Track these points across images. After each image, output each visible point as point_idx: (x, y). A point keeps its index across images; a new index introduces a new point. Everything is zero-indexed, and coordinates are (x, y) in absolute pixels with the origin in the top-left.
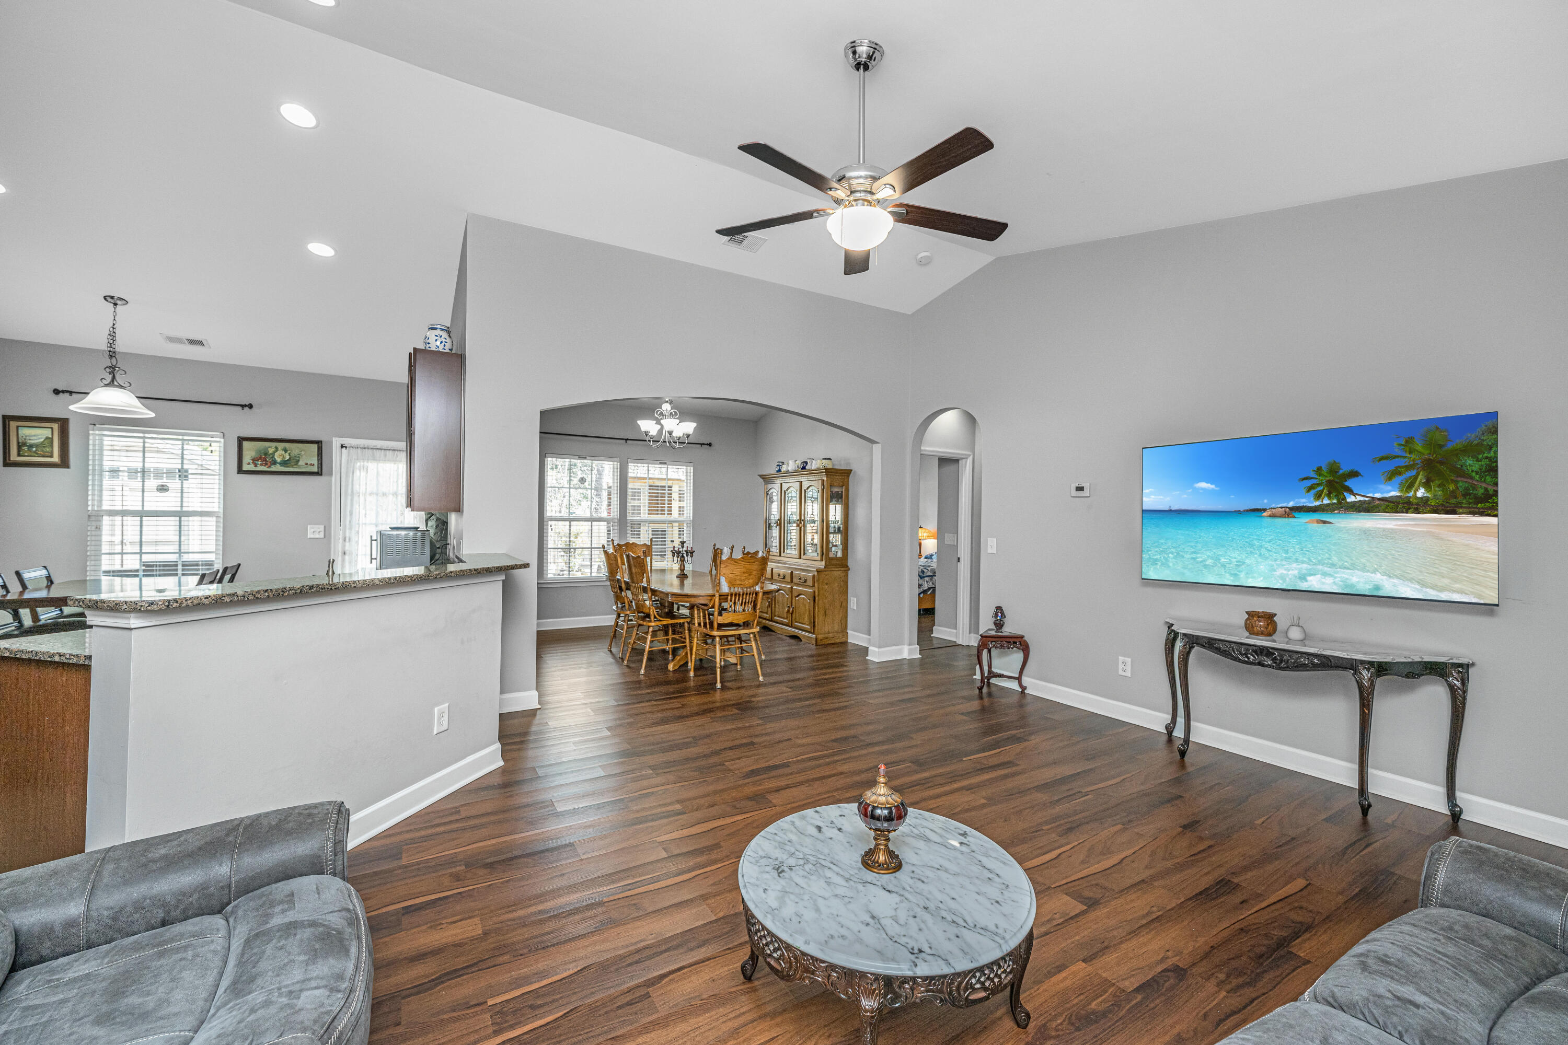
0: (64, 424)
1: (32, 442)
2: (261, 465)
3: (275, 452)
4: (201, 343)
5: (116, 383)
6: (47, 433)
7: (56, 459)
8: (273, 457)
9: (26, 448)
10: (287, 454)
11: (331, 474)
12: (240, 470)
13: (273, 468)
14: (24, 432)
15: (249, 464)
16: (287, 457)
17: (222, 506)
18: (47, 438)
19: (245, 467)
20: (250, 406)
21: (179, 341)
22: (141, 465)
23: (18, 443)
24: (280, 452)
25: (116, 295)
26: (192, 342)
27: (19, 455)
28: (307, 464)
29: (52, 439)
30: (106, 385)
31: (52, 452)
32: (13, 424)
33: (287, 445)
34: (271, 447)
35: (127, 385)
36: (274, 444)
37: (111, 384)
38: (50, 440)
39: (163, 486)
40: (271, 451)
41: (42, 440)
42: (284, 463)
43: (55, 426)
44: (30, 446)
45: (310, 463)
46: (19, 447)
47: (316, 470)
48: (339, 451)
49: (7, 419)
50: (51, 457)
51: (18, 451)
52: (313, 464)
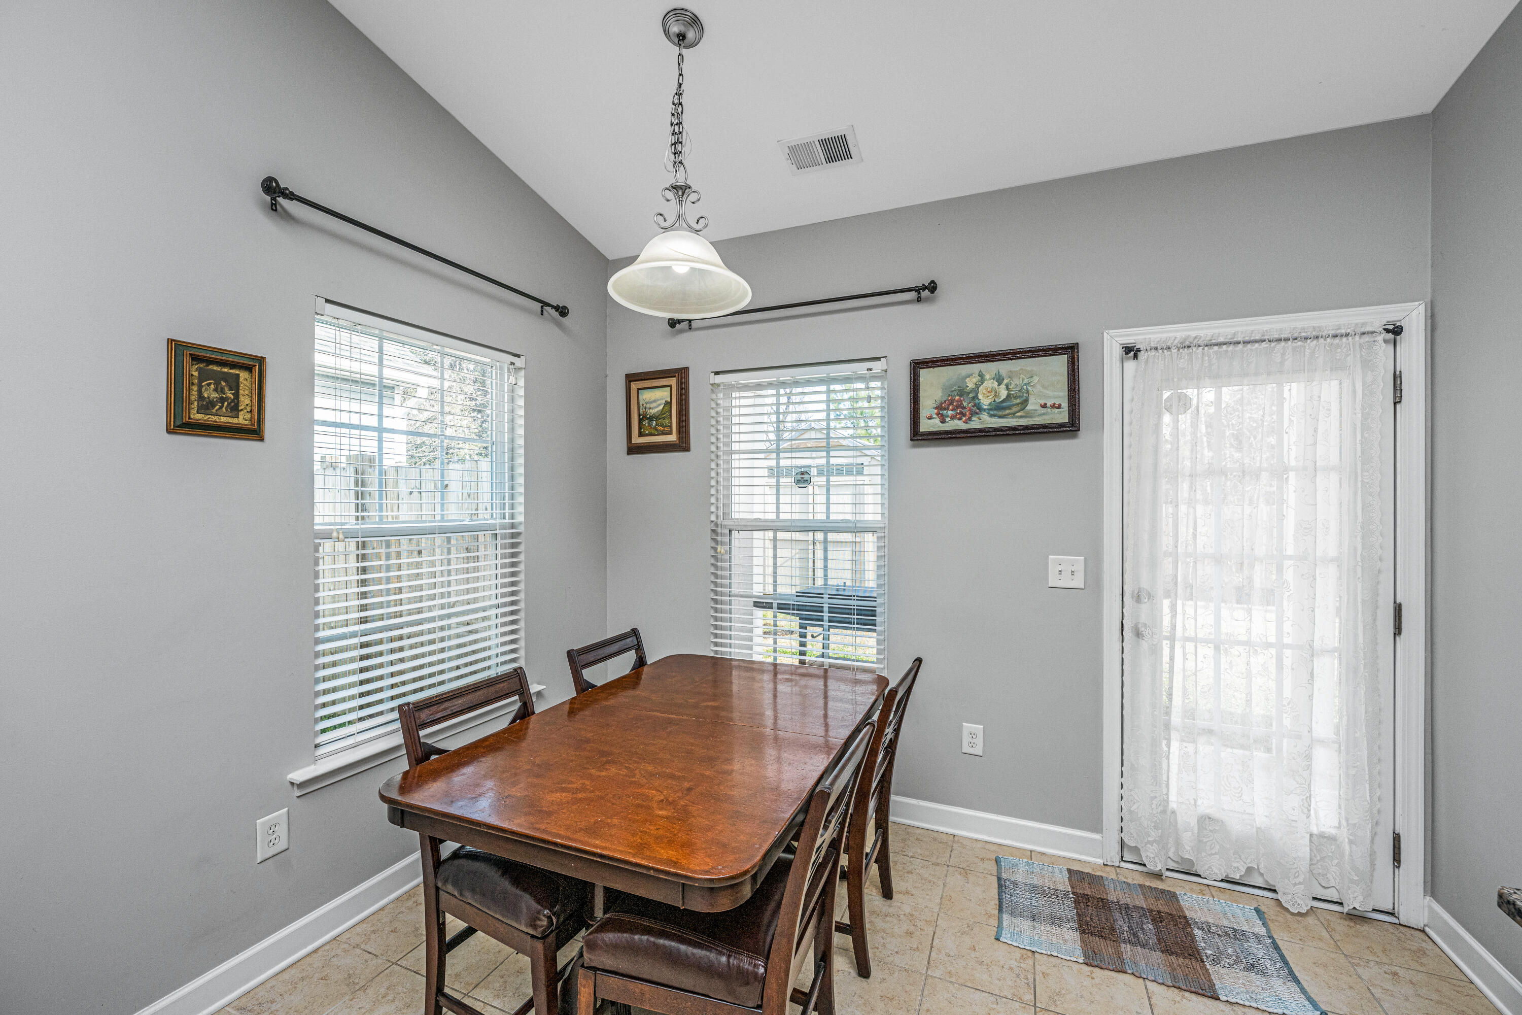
0: (681, 375)
1: (652, 412)
2: (952, 417)
3: (978, 385)
6: (664, 395)
7: (674, 438)
8: (976, 397)
9: (646, 422)
10: (1003, 386)
11: (1099, 424)
12: (918, 436)
13: (975, 424)
14: (646, 396)
15: (930, 418)
16: (1003, 394)
17: (885, 510)
18: (666, 403)
19: (926, 426)
20: (933, 288)
23: (639, 415)
24: (990, 384)
27: (641, 434)
28: (1044, 406)
31: (671, 426)
32: (634, 386)
33: (1003, 367)
34: (969, 373)
36: (976, 368)
38: (669, 404)
39: (802, 474)
40: (970, 384)
41: (661, 407)
42: (998, 408)
43: (673, 382)
44: (651, 419)
45: (1053, 406)
46: (640, 421)
47: (1067, 420)
48: (1119, 364)
49: (631, 378)
50: (670, 433)
51: (640, 428)
52: (1059, 407)
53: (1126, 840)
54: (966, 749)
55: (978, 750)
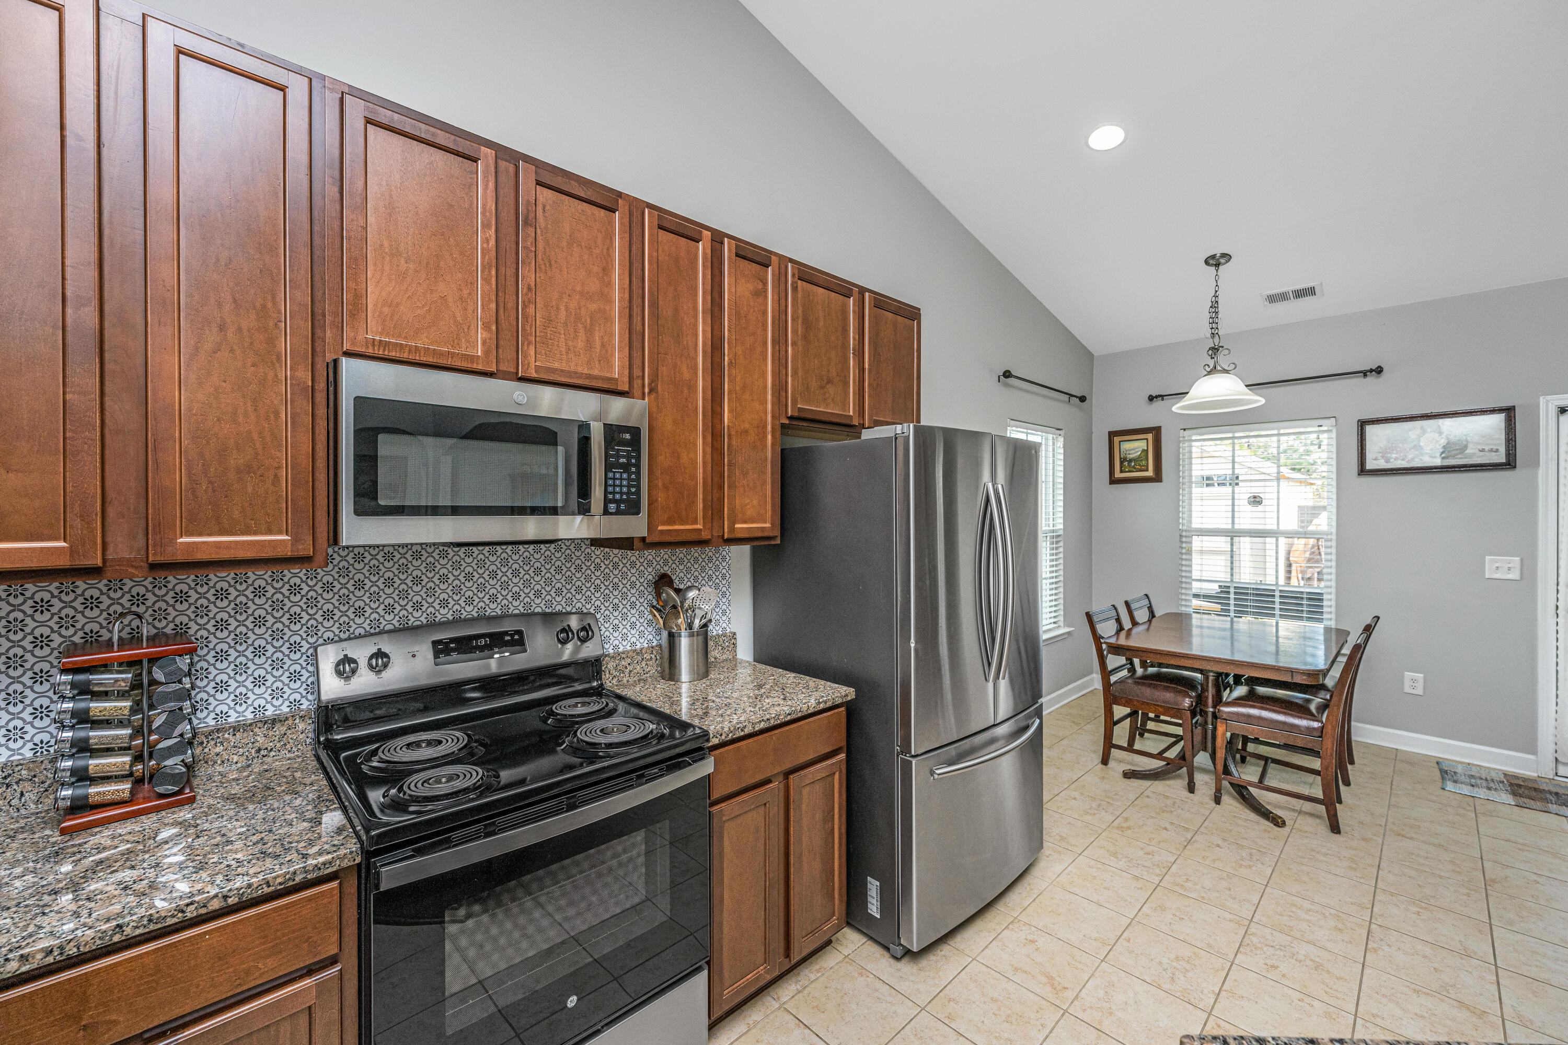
0: (1156, 431)
1: (1131, 456)
2: (1396, 459)
3: (1419, 437)
4: (1311, 292)
5: (1219, 368)
6: (1141, 445)
7: (1150, 473)
8: (1421, 445)
9: (1126, 463)
10: (1443, 437)
11: (1535, 463)
12: (1364, 472)
14: (1126, 446)
15: (1376, 459)
16: (1444, 442)
17: (1334, 524)
18: (1143, 450)
19: (1372, 465)
20: (1379, 371)
21: (1281, 297)
22: (1230, 472)
23: (1121, 458)
24: (1431, 435)
25: (1218, 252)
26: (1300, 294)
27: (1121, 471)
28: (1483, 450)
29: (1147, 451)
30: (1209, 373)
31: (1147, 466)
32: (1116, 439)
34: (1411, 428)
35: (1232, 366)
36: (1418, 424)
37: (1213, 371)
38: (1146, 452)
39: (1255, 497)
40: (1413, 436)
41: (1139, 453)
43: (1150, 436)
44: (1130, 461)
45: (1491, 450)
46: (1121, 463)
47: (1504, 461)
48: (1554, 419)
49: (1112, 435)
50: (1147, 470)
51: (1121, 467)
52: (1497, 451)
53: (1559, 758)
54: (1407, 689)
55: (1419, 691)
